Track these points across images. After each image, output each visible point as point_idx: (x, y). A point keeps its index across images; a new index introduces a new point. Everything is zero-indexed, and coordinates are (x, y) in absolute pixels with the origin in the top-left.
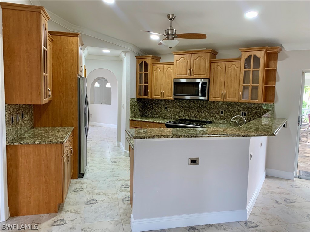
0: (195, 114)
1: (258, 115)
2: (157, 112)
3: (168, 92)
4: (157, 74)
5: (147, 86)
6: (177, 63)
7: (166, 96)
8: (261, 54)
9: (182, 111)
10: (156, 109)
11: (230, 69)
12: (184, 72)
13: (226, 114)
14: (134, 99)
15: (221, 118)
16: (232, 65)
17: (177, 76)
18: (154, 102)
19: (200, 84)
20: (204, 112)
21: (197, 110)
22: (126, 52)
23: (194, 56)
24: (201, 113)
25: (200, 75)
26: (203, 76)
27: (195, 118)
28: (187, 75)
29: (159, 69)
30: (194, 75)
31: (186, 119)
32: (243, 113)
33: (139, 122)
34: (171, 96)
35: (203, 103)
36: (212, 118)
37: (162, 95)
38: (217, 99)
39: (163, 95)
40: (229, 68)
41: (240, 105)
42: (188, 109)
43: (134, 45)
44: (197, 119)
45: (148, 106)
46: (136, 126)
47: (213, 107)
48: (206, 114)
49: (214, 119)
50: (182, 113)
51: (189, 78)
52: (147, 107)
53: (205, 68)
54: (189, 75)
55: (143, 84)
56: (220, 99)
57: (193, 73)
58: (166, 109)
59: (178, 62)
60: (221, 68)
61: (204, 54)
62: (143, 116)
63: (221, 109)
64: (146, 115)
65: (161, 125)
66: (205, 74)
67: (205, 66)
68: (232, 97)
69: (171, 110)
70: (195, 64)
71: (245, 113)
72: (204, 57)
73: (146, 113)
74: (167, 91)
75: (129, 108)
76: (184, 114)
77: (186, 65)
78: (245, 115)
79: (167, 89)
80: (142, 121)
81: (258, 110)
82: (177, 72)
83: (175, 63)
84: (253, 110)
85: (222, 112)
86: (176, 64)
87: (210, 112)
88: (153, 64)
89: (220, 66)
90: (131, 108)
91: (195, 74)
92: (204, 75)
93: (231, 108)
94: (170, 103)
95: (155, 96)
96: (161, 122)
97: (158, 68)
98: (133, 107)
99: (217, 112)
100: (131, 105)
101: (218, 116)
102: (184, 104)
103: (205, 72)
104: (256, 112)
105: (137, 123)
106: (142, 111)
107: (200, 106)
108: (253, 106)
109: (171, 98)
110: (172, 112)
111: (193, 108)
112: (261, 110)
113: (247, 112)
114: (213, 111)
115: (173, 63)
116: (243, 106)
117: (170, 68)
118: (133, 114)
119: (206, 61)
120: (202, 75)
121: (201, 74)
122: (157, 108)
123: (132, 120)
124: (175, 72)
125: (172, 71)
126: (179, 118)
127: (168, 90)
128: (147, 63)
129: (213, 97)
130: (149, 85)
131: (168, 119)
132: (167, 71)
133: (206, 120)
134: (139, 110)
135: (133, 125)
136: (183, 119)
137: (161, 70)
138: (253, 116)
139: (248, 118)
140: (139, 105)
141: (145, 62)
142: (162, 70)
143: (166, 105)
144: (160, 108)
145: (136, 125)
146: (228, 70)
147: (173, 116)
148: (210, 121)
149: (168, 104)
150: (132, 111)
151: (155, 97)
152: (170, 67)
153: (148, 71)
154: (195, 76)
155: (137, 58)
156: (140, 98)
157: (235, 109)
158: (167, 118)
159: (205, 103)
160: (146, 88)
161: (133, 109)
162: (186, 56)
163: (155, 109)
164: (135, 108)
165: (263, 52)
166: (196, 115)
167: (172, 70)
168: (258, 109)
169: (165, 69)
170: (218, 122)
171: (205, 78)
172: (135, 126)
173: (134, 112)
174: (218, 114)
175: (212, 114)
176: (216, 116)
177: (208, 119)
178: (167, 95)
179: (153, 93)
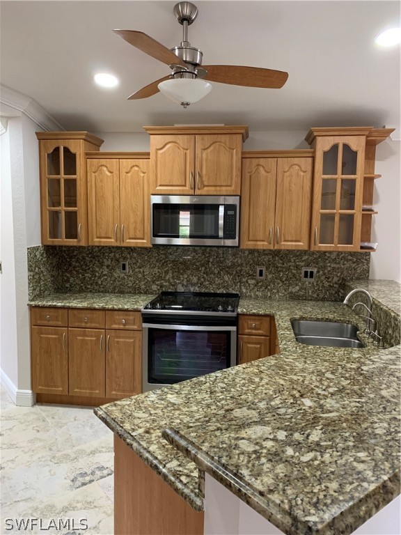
0: (199, 279)
1: (339, 275)
2: (99, 277)
3: (135, 228)
4: (101, 181)
5: (75, 213)
6: (159, 156)
7: (130, 239)
8: (358, 144)
9: (165, 272)
10: (97, 269)
11: (287, 174)
12: (177, 179)
13: (270, 276)
14: (37, 249)
15: (260, 284)
16: (292, 165)
17: (158, 188)
18: (90, 253)
19: (222, 209)
20: (219, 273)
21: (203, 268)
22: (9, 118)
23: (203, 139)
24: (212, 276)
25: (218, 188)
26: (227, 191)
27: (199, 287)
28: (185, 186)
29: (105, 169)
30: (204, 186)
31: (178, 291)
32: (306, 273)
33: (60, 311)
34: (143, 239)
35: (218, 253)
36: (238, 286)
37: (118, 236)
38: (259, 243)
39: (120, 235)
40: (285, 172)
41: (300, 255)
42: (181, 267)
43: (33, 99)
44: (203, 290)
45: (74, 263)
46: (51, 323)
47: (239, 261)
48: (226, 278)
49: (243, 287)
50: (167, 278)
51: (193, 193)
52: (70, 265)
53: (232, 171)
54: (193, 186)
55: (63, 208)
56: (266, 243)
57: (202, 182)
58: (124, 268)
59: (160, 152)
60: (265, 171)
61: (228, 136)
62: (61, 289)
63: (259, 265)
64: (68, 285)
65: (126, 315)
66: (230, 186)
67: (232, 166)
68: (294, 239)
69: (137, 270)
70: (207, 160)
71: (312, 273)
72: (228, 143)
73: (68, 281)
74: (132, 227)
75: (25, 273)
76: (171, 280)
77: (183, 161)
78: (312, 276)
79: (132, 220)
80: (69, 308)
81: (338, 265)
82: (159, 176)
83: (152, 156)
84: (329, 264)
85: (261, 271)
86: (156, 157)
87: (234, 273)
88: (88, 155)
89: (263, 167)
90: (32, 273)
91: (206, 183)
92: (229, 188)
93: (281, 261)
94: (135, 255)
95: (97, 238)
96: (126, 307)
97: (102, 166)
98: (37, 269)
99: (251, 272)
100: (30, 266)
101: (252, 282)
102: (170, 256)
103: (232, 180)
104: (334, 268)
105: (51, 314)
106: (57, 277)
107: (211, 260)
108: (329, 257)
109: (145, 242)
110: (140, 276)
111: (194, 264)
112: (344, 264)
113: (315, 270)
114: (241, 271)
115: (146, 155)
116: (307, 257)
117: (136, 168)
118: (38, 289)
119: (232, 154)
120: (224, 188)
121: (223, 184)
122: (97, 266)
123: (37, 307)
124: (152, 178)
125: (142, 175)
126: (158, 290)
127: (136, 222)
128: (73, 150)
129: (249, 240)
130: (80, 208)
131: (131, 292)
132: (129, 175)
133: (224, 292)
134: (52, 276)
135: (41, 320)
136: (170, 290)
137: (111, 173)
138: (328, 278)
139: (318, 281)
140: (51, 263)
141: (66, 150)
142: (116, 172)
143: (125, 258)
144: (108, 267)
145: (49, 321)
146: (283, 176)
147: (143, 287)
148: (234, 292)
149: (128, 256)
150: (35, 280)
151: (96, 241)
152: (136, 166)
153: (75, 174)
154: (206, 188)
155: (42, 137)
156: (56, 244)
157: (291, 264)
158: (128, 293)
159: (221, 252)
160: (72, 218)
161: (37, 277)
162: (182, 140)
163: (94, 271)
164: (42, 272)
165: (363, 139)
166: (202, 280)
167: (144, 173)
168: (339, 263)
169: (123, 171)
170: (252, 294)
171: (232, 194)
172: (46, 323)
173: (40, 283)
174: (252, 276)
175: (239, 276)
176: (249, 281)
177: (230, 289)
178: (131, 236)
179: (92, 232)
